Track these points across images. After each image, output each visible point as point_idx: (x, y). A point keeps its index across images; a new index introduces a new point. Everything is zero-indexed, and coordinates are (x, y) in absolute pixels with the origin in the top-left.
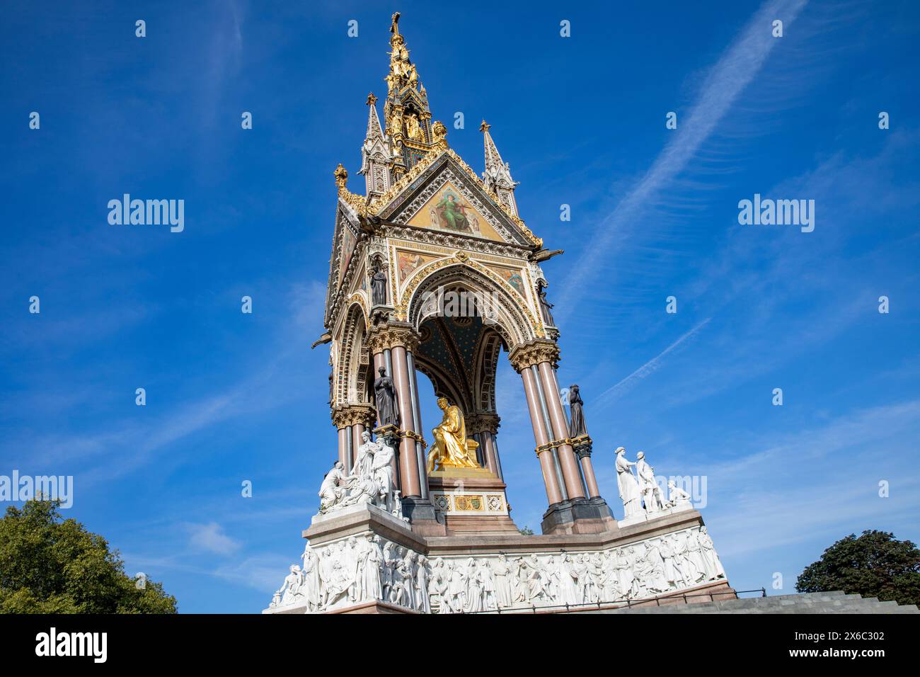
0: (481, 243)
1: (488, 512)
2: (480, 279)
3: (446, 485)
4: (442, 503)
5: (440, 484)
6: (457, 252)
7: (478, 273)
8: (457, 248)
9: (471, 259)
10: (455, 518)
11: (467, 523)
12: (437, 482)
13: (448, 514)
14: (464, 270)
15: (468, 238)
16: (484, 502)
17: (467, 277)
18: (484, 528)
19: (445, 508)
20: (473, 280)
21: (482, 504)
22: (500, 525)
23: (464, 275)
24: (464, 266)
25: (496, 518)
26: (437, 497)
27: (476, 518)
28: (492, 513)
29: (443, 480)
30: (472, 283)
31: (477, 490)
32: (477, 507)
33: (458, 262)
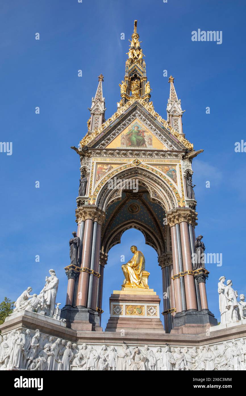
0: (151, 153)
1: (146, 316)
2: (148, 174)
3: (121, 299)
4: (118, 310)
5: (117, 299)
6: (134, 160)
7: (146, 171)
8: (135, 157)
9: (142, 163)
10: (124, 319)
11: (130, 322)
12: (116, 297)
13: (120, 316)
14: (139, 170)
15: (142, 150)
16: (145, 310)
17: (141, 174)
18: (141, 326)
19: (119, 313)
20: (144, 175)
21: (143, 311)
22: (152, 324)
23: (138, 173)
24: (138, 168)
25: (151, 320)
26: (115, 306)
27: (137, 320)
28: (149, 317)
29: (120, 296)
30: (144, 177)
31: (141, 302)
32: (141, 313)
33: (134, 165)
